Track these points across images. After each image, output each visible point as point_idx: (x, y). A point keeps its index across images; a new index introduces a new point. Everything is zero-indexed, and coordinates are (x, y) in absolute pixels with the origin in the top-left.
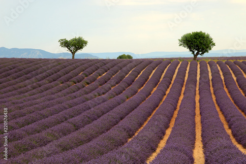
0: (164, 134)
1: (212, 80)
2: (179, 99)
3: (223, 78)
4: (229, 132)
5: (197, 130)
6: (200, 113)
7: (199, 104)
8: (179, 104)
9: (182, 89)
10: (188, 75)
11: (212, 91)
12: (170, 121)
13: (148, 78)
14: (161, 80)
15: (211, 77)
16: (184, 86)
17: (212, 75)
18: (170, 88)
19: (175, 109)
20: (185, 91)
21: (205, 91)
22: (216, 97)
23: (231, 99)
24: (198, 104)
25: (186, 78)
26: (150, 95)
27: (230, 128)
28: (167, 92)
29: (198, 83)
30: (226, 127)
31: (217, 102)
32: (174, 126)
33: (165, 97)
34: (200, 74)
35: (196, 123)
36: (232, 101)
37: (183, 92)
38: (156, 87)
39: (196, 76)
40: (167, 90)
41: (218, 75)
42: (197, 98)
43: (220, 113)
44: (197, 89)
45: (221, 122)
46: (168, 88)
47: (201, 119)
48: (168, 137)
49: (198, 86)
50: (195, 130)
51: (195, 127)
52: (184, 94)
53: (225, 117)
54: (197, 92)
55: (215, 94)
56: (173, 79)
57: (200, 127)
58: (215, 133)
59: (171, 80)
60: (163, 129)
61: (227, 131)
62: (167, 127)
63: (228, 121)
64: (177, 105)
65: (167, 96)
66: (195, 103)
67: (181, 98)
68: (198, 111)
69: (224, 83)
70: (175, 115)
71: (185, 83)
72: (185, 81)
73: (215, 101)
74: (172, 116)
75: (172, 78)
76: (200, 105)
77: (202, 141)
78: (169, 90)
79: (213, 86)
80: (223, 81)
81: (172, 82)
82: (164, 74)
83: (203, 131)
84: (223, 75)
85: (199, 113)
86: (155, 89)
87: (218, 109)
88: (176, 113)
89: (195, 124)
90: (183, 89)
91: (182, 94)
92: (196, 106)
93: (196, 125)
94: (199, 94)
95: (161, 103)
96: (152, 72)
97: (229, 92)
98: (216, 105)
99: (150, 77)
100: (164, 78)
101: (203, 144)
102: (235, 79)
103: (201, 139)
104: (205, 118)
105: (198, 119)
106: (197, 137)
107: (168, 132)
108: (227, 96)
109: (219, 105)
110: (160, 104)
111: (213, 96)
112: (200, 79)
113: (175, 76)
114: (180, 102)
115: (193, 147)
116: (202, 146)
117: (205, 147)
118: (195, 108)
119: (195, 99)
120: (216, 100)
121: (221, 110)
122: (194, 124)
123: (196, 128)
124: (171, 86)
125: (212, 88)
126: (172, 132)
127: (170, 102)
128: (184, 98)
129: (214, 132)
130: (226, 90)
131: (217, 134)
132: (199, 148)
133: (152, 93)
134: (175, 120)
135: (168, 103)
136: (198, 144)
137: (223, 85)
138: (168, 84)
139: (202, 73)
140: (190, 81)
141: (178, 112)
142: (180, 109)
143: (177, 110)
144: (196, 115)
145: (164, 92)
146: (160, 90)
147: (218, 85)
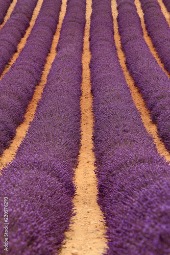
0: (12, 135)
1: (118, 19)
2: (45, 61)
3: (141, 14)
4: (152, 130)
5: (83, 128)
6: (92, 91)
7: (88, 71)
8: (46, 72)
9: (52, 39)
10: (67, 9)
11: (118, 44)
12: (25, 107)
15: (115, 14)
16: (58, 33)
17: (118, 8)
18: (26, 36)
19: (38, 82)
20: (59, 43)
21: (103, 42)
22: (126, 55)
23: (158, 60)
24: (86, 72)
25: (62, 15)
27: (154, 121)
28: (21, 46)
29: (88, 26)
30: (146, 119)
31: (128, 68)
32: (35, 119)
33: (16, 55)
34: (93, 6)
35: (83, 111)
36: (161, 65)
37: (54, 46)
39: (84, 10)
40: (19, 41)
41: (130, 7)
42: (86, 58)
43: (134, 91)
44: (86, 39)
45: (135, 109)
46: (23, 36)
47: (94, 104)
48: (20, 142)
49: (87, 33)
50: (79, 126)
51: (79, 120)
52: (58, 49)
53: (145, 99)
54: (87, 45)
55: (123, 49)
56: (34, 17)
57: (91, 122)
58: (120, 133)
59: (30, 19)
60: (11, 125)
61: (148, 129)
62: (19, 121)
63: (150, 107)
65: (20, 55)
66: (81, 68)
67: (52, 58)
68: (86, 87)
69: (143, 25)
70: (38, 96)
71: (59, 26)
72: (61, 22)
73: (123, 65)
74: (30, 98)
75: (32, 14)
76: (92, 73)
77: (93, 150)
78: (24, 40)
79: (120, 33)
80: (142, 20)
81: (32, 23)
82: (13, 5)
83: (96, 129)
84: (142, 7)
85: (89, 91)
87: (130, 82)
88: (39, 90)
89: (80, 113)
90: (56, 38)
91: (53, 50)
92: (83, 76)
93: (83, 117)
94: (91, 49)
95: (8, 69)
97: (155, 46)
98: (126, 74)
101: (96, 157)
102: (167, 16)
103: (92, 146)
104: (103, 101)
105: (86, 103)
106: (83, 141)
107: (22, 132)
108: (150, 53)
109: (131, 74)
110: (5, 72)
111: (121, 55)
112: (92, 17)
113: (37, 10)
114: (48, 67)
115: (75, 164)
116: (94, 160)
117: (99, 162)
118: (80, 80)
119: (81, 60)
120: (126, 63)
121: (136, 84)
122: (78, 114)
123: (83, 123)
124: (28, 32)
125: (117, 38)
126: (30, 131)
127: (27, 67)
128: (57, 58)
129: (121, 129)
130: (148, 40)
131: (126, 134)
132: (87, 165)
134: (36, 105)
135: (22, 69)
136: (86, 156)
137: (142, 30)
138: (22, 28)
139: (98, 3)
140: (70, 21)
141: (44, 89)
142: (47, 83)
143: (41, 84)
144: (83, 94)
145: (13, 45)
146: (5, 40)
147: (130, 30)
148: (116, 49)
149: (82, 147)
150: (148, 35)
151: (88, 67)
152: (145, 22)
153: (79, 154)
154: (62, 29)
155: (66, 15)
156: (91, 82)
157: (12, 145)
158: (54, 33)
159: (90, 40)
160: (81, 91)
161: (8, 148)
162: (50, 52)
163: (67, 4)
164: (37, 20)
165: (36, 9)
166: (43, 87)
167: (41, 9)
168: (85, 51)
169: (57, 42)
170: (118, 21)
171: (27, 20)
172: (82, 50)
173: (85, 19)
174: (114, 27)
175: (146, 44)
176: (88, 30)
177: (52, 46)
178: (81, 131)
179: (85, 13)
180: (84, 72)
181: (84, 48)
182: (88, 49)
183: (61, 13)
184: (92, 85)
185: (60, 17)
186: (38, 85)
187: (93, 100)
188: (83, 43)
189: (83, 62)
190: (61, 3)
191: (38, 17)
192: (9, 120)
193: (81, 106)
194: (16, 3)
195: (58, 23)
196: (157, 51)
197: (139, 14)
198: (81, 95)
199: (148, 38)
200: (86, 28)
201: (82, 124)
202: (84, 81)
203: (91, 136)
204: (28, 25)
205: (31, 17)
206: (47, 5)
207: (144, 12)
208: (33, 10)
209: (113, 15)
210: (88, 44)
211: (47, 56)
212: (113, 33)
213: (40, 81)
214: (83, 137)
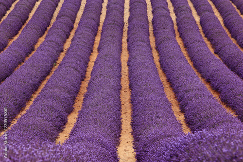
0: (64, 122)
1: (153, 22)
2: (89, 60)
4: (181, 118)
5: (123, 116)
6: (130, 86)
7: (127, 68)
8: (90, 69)
9: (94, 40)
10: (107, 12)
11: (153, 45)
12: (74, 100)
13: (28, 17)
14: (53, 21)
15: (150, 17)
16: (99, 34)
17: (153, 12)
18: (71, 38)
19: (83, 78)
20: (100, 43)
21: (139, 43)
22: (160, 55)
23: (188, 58)
24: (125, 69)
25: (103, 18)
26: (33, 53)
27: (183, 111)
28: (67, 46)
29: (126, 28)
30: (176, 109)
31: (162, 65)
33: (62, 55)
34: (130, 10)
35: (122, 103)
36: (191, 64)
37: (96, 46)
38: (45, 36)
39: (122, 14)
40: (65, 42)
41: (164, 11)
42: (125, 57)
43: (166, 86)
44: (124, 40)
45: (167, 101)
46: (68, 38)
47: (132, 96)
49: (125, 35)
50: (120, 114)
51: (120, 109)
52: (99, 49)
53: (176, 92)
54: (125, 45)
55: (157, 49)
56: (77, 20)
57: (129, 111)
59: (74, 21)
60: (63, 113)
61: (176, 116)
62: (70, 111)
63: (179, 99)
64: (86, 71)
65: (66, 54)
66: (120, 66)
67: (94, 56)
68: (125, 83)
69: (176, 27)
70: (84, 90)
71: (100, 28)
72: (101, 24)
73: (157, 63)
74: (77, 92)
75: (75, 17)
76: (130, 70)
77: (132, 133)
78: (69, 41)
79: (155, 35)
80: (175, 23)
81: (76, 26)
82: (58, 9)
83: (134, 116)
84: (175, 11)
85: (128, 86)
86: (42, 39)
87: (163, 79)
88: (85, 85)
89: (120, 104)
90: (98, 39)
91: (95, 50)
92: (122, 72)
93: (123, 107)
94: (129, 49)
95: (56, 67)
96: (34, 5)
97: (185, 46)
98: (160, 71)
99: (31, 15)
100: (58, 17)
102: (197, 19)
103: (130, 130)
104: (139, 94)
105: (126, 96)
106: (123, 126)
107: (72, 119)
108: (181, 53)
109: (164, 71)
110: (54, 70)
111: (155, 54)
112: (130, 20)
114: (91, 64)
115: (118, 143)
118: (120, 76)
119: (120, 59)
120: (160, 61)
121: (168, 80)
124: (72, 33)
125: (152, 39)
127: (74, 65)
128: (99, 57)
129: (154, 116)
130: (179, 41)
131: (158, 120)
132: (127, 144)
133: (36, 47)
134: (83, 98)
135: (70, 66)
136: (126, 138)
137: (174, 31)
138: (67, 30)
139: (135, 7)
140: (110, 24)
141: (89, 84)
142: (92, 79)
143: (86, 79)
144: (123, 89)
145: (60, 46)
146: (53, 41)
147: (164, 32)
148: (151, 49)
149: (122, 131)
150: (180, 37)
151: (126, 65)
152: (178, 25)
153: (120, 136)
154: (102, 31)
155: (106, 18)
156: (130, 78)
157: (65, 129)
158: (95, 35)
159: (128, 40)
160: (120, 85)
161: (62, 132)
162: (92, 52)
163: (107, 8)
164: (80, 23)
165: (79, 12)
166: (88, 82)
167: (84, 12)
168: (123, 50)
169: (98, 42)
170: (153, 24)
171: (71, 22)
172: (121, 50)
173: (123, 22)
174: (150, 29)
175: (178, 44)
176: (126, 32)
177: (94, 46)
178: (121, 119)
179: (123, 17)
180: (123, 69)
181: (123, 48)
182: (126, 49)
183: (101, 16)
184: (130, 81)
185: (101, 19)
186: (83, 80)
187: (131, 93)
188: (121, 43)
189: (122, 61)
190: (102, 8)
191: (81, 20)
192: (62, 109)
193: (121, 99)
194: (61, 8)
195: (99, 25)
196: (188, 51)
197: (172, 17)
198: (121, 89)
199: (180, 39)
200: (124, 30)
201: (122, 113)
202: (123, 77)
203: (130, 123)
204: (72, 28)
205: (75, 20)
206: (89, 9)
207: (176, 15)
208: (76, 14)
209: (149, 18)
210: (127, 44)
211: (90, 55)
212: (149, 35)
213: (85, 77)
214: (123, 123)
